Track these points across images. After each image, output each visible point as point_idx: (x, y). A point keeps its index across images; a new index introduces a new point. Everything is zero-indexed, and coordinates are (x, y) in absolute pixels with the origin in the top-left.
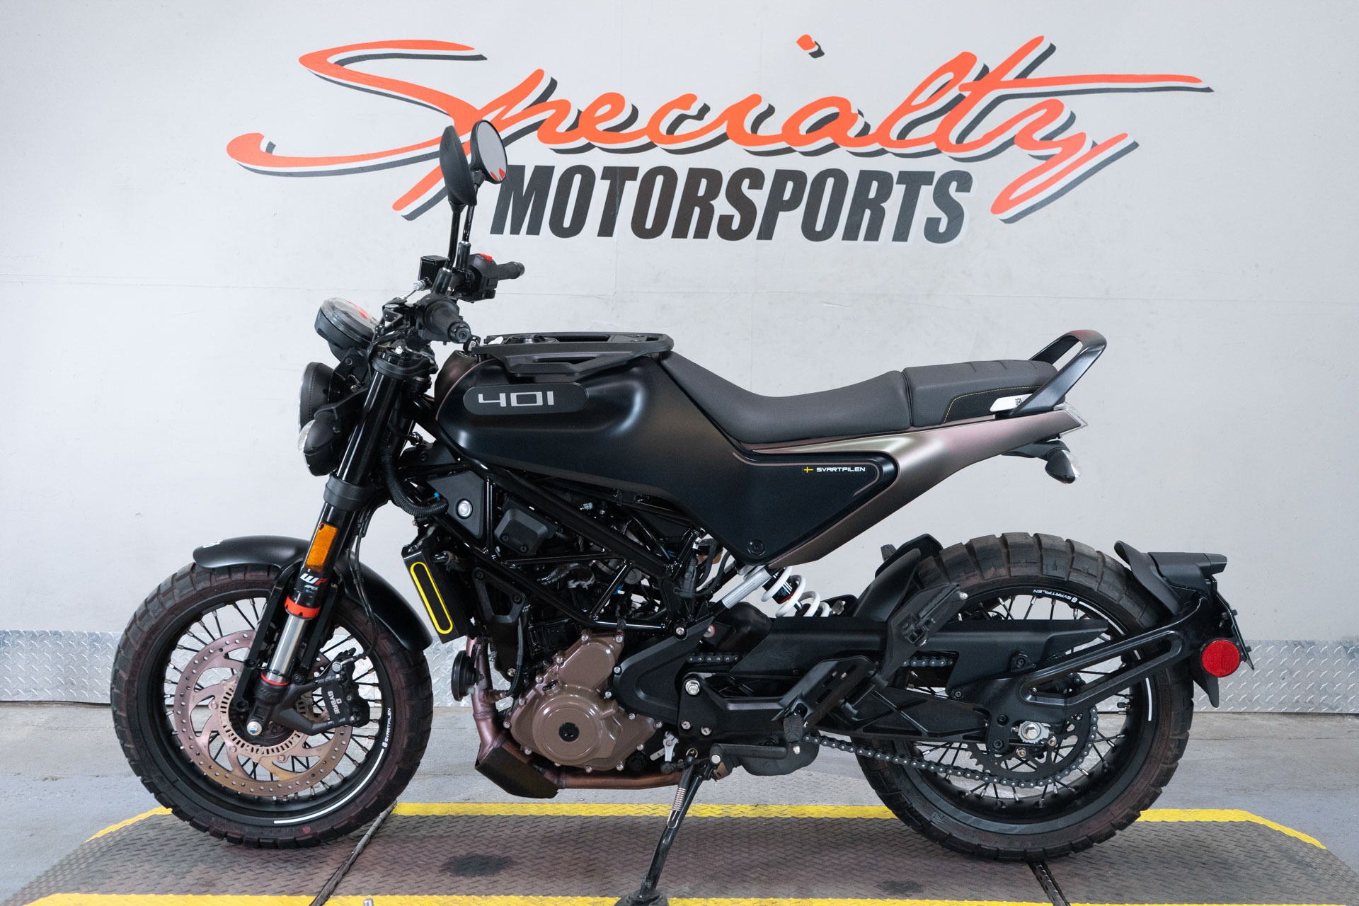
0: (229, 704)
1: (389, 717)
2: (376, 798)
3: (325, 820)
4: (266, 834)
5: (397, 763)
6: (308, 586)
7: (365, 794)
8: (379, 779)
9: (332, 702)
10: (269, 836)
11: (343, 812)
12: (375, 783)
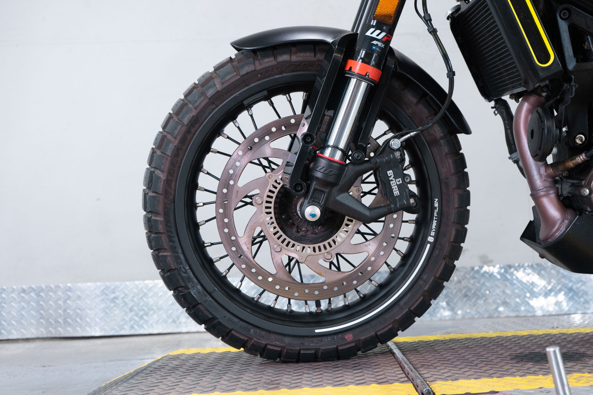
0: (274, 198)
1: (436, 208)
2: (422, 298)
3: (368, 326)
4: (306, 344)
5: (444, 258)
6: (375, 42)
7: (409, 295)
8: (425, 278)
9: (391, 182)
10: (311, 345)
11: (387, 316)
12: (421, 282)
